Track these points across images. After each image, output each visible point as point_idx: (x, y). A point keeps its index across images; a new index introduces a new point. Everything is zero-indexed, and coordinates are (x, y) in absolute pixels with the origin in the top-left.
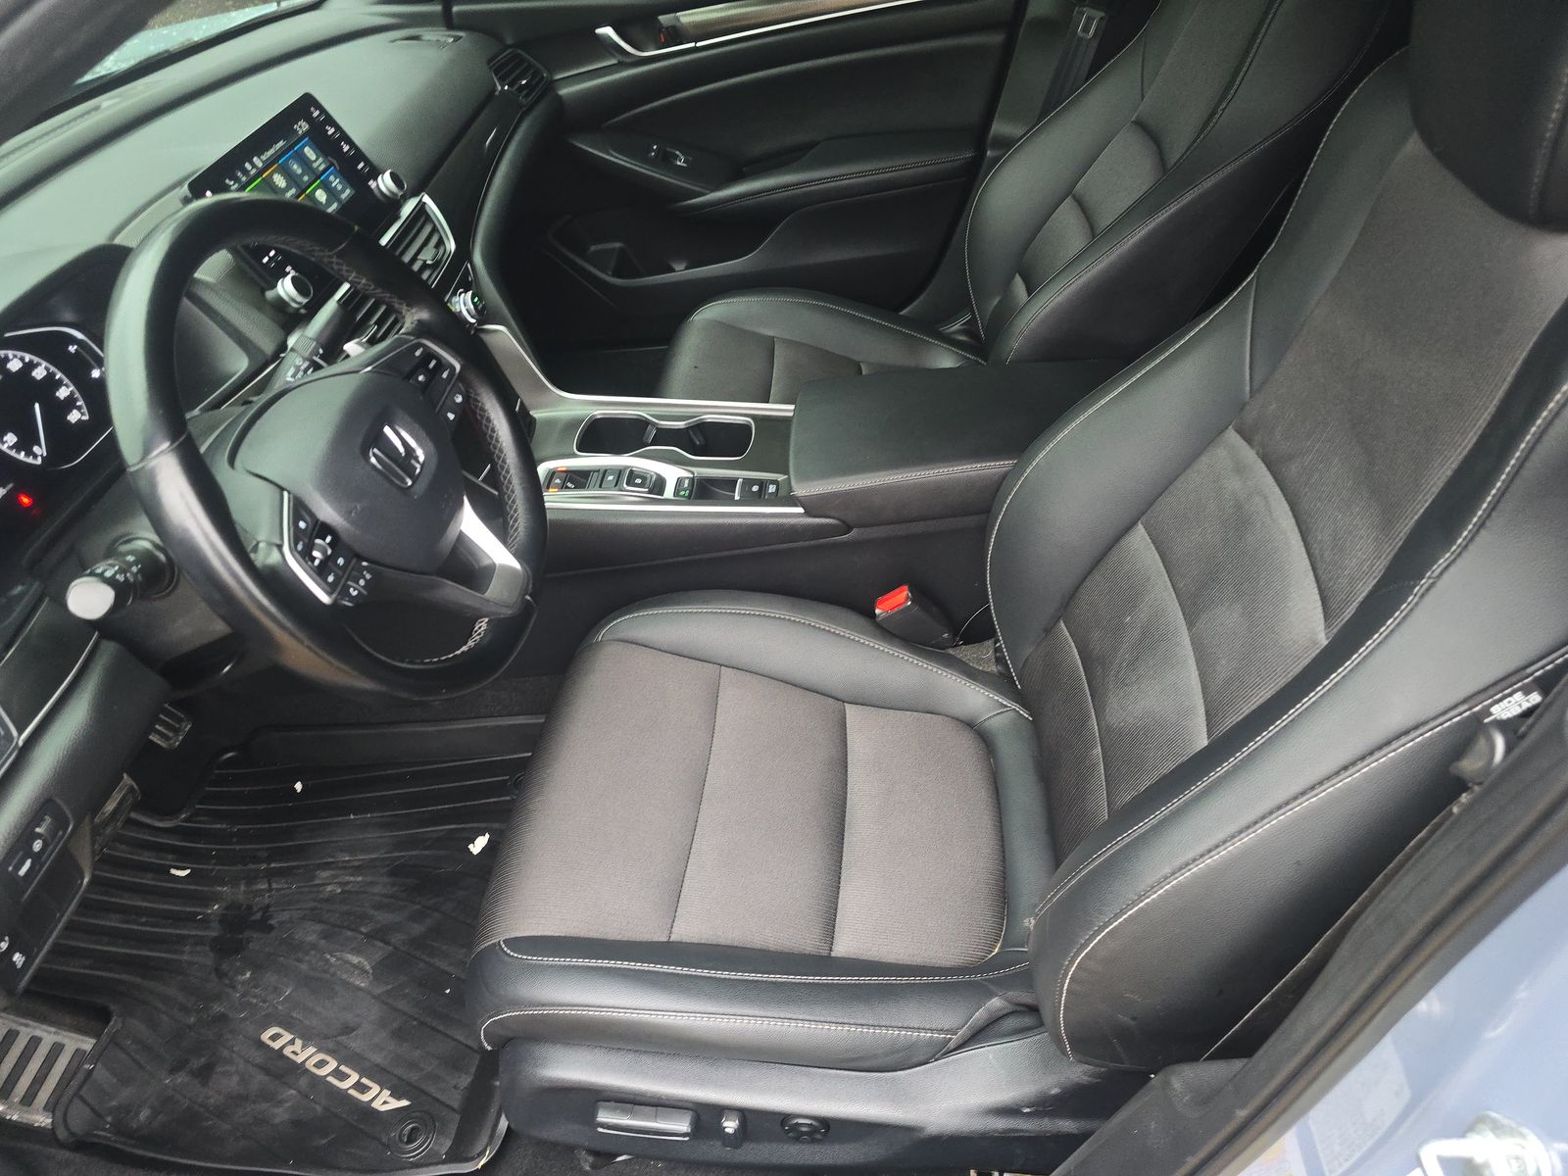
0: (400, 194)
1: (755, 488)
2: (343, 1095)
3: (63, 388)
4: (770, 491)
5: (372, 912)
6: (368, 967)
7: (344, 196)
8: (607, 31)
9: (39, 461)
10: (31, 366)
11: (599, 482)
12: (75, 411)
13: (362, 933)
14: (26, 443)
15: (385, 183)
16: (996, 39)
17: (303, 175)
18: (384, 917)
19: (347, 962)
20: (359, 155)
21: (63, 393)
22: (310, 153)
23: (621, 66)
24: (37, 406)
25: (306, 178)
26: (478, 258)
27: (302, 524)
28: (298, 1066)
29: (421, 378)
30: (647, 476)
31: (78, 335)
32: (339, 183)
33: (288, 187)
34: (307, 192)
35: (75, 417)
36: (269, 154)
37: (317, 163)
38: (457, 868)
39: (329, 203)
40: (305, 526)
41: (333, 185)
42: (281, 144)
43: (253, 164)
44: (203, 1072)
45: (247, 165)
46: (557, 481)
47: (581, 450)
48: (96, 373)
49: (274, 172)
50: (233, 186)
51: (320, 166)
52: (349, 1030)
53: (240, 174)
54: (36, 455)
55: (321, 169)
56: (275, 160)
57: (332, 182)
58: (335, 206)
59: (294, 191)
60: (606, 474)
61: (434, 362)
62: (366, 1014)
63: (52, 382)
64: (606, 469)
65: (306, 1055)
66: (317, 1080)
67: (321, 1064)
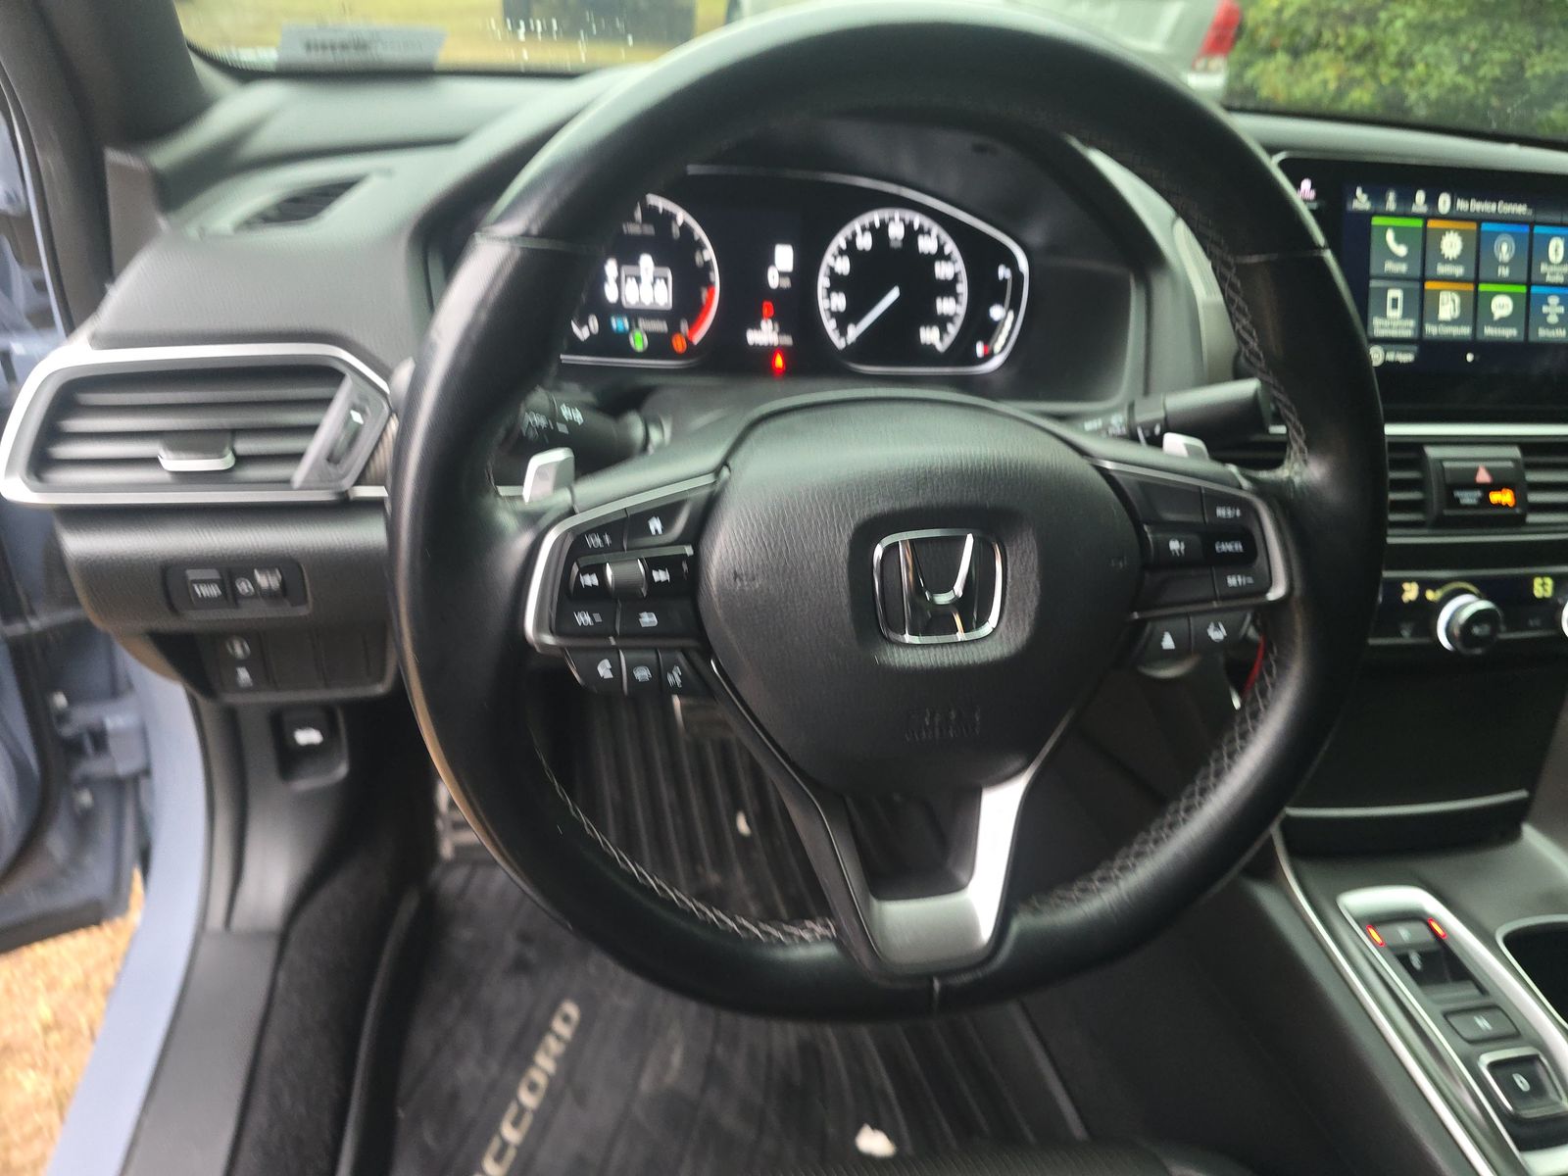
2: (493, 1127)
3: (952, 301)
5: (744, 1048)
6: (668, 1080)
7: (1544, 334)
9: (840, 343)
10: (941, 255)
11: (1451, 1006)
12: (935, 331)
13: (713, 1048)
14: (843, 320)
17: (1504, 264)
18: (739, 1066)
19: (671, 1050)
21: (944, 306)
22: (1557, 248)
25: (1504, 272)
27: (655, 525)
28: (528, 1061)
29: (1175, 545)
30: (1553, 1096)
31: (1023, 264)
32: (1559, 315)
33: (1455, 262)
34: (1482, 287)
35: (929, 335)
36: (1477, 206)
37: (1553, 269)
38: (831, 1130)
39: (1504, 322)
40: (656, 531)
41: (1545, 309)
42: (1521, 209)
43: (1432, 200)
44: (521, 966)
45: (1420, 196)
46: (1404, 933)
47: (1508, 941)
48: (996, 312)
49: (1455, 230)
50: (1361, 201)
51: (1553, 274)
52: (581, 1098)
53: (1391, 197)
54: (843, 332)
55: (1549, 279)
56: (1480, 219)
57: (1548, 304)
58: (1510, 333)
59: (1459, 271)
60: (1489, 1014)
61: (1238, 547)
62: (603, 1111)
63: (948, 288)
64: (1502, 1007)
65: (545, 1063)
66: (512, 1095)
67: (533, 1087)
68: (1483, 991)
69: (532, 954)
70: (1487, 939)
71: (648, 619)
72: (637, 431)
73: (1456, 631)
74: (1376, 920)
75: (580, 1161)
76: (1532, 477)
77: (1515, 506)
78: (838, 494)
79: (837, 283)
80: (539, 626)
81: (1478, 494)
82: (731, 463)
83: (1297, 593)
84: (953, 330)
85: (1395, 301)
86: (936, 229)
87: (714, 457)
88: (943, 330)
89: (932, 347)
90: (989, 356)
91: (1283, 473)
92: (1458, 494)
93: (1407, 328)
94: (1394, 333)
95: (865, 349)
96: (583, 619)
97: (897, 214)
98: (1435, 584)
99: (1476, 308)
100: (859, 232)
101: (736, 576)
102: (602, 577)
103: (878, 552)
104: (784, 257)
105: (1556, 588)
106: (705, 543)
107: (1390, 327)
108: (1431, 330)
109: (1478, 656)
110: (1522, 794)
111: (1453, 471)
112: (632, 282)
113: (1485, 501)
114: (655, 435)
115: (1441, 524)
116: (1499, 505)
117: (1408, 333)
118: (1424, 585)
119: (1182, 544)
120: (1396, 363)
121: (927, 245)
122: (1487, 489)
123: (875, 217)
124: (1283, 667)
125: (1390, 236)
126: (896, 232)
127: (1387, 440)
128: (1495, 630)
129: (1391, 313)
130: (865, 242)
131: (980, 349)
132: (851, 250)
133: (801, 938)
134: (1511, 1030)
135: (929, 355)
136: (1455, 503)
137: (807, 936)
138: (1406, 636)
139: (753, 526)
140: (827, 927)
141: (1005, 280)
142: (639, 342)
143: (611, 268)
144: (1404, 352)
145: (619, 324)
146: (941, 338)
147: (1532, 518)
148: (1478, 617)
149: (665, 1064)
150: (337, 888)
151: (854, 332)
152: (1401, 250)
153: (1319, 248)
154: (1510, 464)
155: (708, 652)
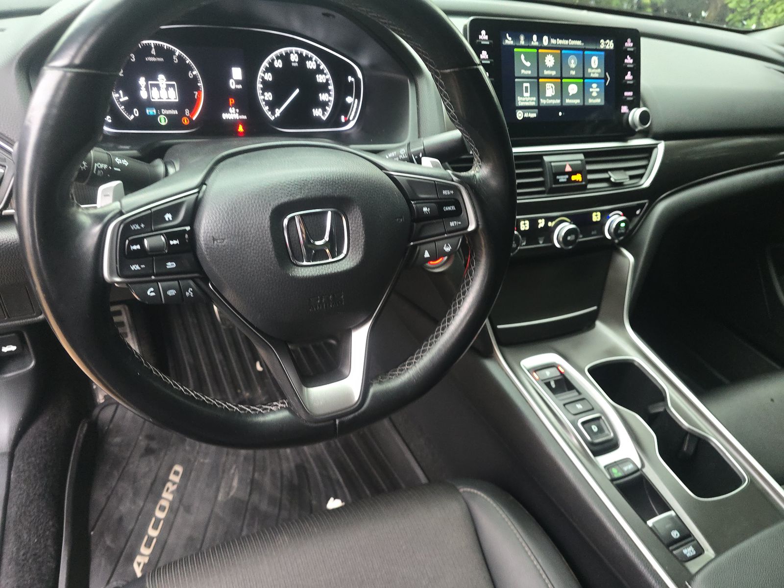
0: (640, 128)
1: (675, 534)
2: (144, 534)
3: (327, 94)
4: (685, 551)
5: (269, 471)
6: (232, 494)
7: (591, 101)
9: (272, 118)
10: (319, 71)
12: (320, 110)
13: (253, 475)
14: (273, 105)
15: (634, 115)
17: (573, 69)
18: (267, 481)
19: (232, 479)
20: (636, 87)
21: (323, 97)
22: (595, 61)
24: (297, 91)
25: (573, 73)
26: (661, 207)
27: (168, 216)
28: (159, 497)
29: (425, 209)
30: (607, 432)
31: (360, 75)
32: (597, 92)
33: (551, 69)
34: (564, 80)
35: (317, 112)
36: (560, 42)
37: (593, 71)
38: (314, 502)
39: (574, 97)
40: (169, 219)
41: (591, 90)
42: (578, 43)
43: (540, 39)
44: (149, 451)
45: (535, 37)
46: (548, 373)
47: (590, 371)
48: (349, 100)
49: (551, 54)
50: (509, 41)
51: (594, 73)
52: (188, 509)
53: (522, 38)
54: (273, 113)
55: (592, 75)
56: (561, 48)
57: (592, 88)
58: (577, 102)
59: (553, 73)
60: (581, 402)
61: (453, 208)
62: (200, 513)
63: (324, 88)
64: (587, 398)
65: (167, 496)
66: (152, 514)
67: (162, 509)
68: (579, 393)
69: (154, 445)
70: (581, 371)
71: (171, 265)
72: (161, 169)
73: (561, 239)
74: (537, 369)
75: (191, 539)
76: (589, 167)
77: (582, 181)
78: (260, 195)
79: (267, 86)
80: (111, 273)
81: (567, 176)
82: (206, 182)
83: (480, 227)
84: (329, 109)
85: (526, 88)
86: (315, 57)
87: (197, 180)
88: (324, 110)
89: (319, 118)
90: (347, 122)
91: (471, 173)
92: (558, 177)
93: (533, 101)
94: (527, 104)
95: (285, 121)
96: (135, 267)
97: (294, 49)
98: (552, 219)
99: (562, 91)
100: (274, 59)
101: (214, 239)
102: (142, 245)
103: (286, 222)
104: (237, 73)
105: (601, 216)
106: (196, 224)
107: (525, 101)
108: (543, 102)
109: (571, 249)
110: (595, 308)
111: (556, 167)
112: (155, 90)
113: (569, 180)
114: (171, 170)
115: (552, 191)
116: (575, 181)
117: (533, 104)
118: (547, 220)
119: (429, 209)
120: (529, 118)
121: (311, 65)
122: (570, 174)
123: (283, 51)
124: (478, 261)
125: (523, 57)
126: (294, 58)
127: (514, 154)
128: (577, 238)
129: (525, 94)
130: (278, 64)
131: (343, 119)
132: (271, 69)
133: (271, 410)
134: (591, 408)
135: (318, 122)
136: (557, 181)
137: (273, 408)
138: (541, 243)
139: (220, 214)
140: (283, 403)
141: (352, 82)
142: (163, 121)
143: (142, 81)
144: (531, 113)
145: (151, 112)
146: (323, 114)
147: (589, 186)
148: (569, 232)
149: (230, 487)
150: (39, 426)
151: (278, 112)
152: (528, 64)
153: (476, 65)
154: (579, 162)
155: (206, 280)
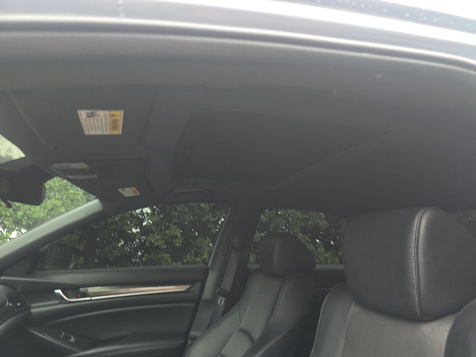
8: (59, 291)
16: (192, 305)
23: (60, 303)
